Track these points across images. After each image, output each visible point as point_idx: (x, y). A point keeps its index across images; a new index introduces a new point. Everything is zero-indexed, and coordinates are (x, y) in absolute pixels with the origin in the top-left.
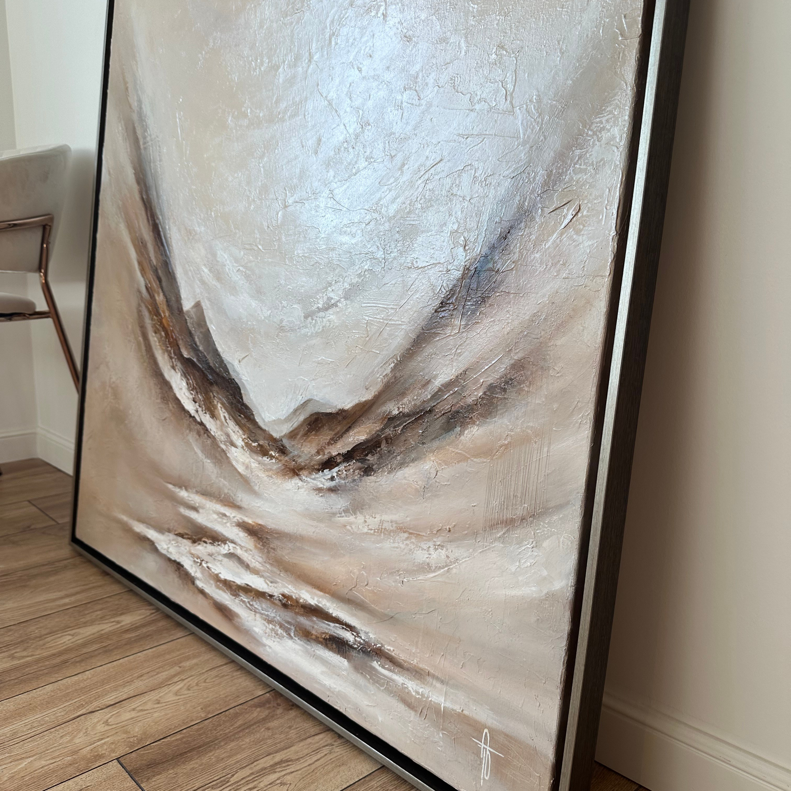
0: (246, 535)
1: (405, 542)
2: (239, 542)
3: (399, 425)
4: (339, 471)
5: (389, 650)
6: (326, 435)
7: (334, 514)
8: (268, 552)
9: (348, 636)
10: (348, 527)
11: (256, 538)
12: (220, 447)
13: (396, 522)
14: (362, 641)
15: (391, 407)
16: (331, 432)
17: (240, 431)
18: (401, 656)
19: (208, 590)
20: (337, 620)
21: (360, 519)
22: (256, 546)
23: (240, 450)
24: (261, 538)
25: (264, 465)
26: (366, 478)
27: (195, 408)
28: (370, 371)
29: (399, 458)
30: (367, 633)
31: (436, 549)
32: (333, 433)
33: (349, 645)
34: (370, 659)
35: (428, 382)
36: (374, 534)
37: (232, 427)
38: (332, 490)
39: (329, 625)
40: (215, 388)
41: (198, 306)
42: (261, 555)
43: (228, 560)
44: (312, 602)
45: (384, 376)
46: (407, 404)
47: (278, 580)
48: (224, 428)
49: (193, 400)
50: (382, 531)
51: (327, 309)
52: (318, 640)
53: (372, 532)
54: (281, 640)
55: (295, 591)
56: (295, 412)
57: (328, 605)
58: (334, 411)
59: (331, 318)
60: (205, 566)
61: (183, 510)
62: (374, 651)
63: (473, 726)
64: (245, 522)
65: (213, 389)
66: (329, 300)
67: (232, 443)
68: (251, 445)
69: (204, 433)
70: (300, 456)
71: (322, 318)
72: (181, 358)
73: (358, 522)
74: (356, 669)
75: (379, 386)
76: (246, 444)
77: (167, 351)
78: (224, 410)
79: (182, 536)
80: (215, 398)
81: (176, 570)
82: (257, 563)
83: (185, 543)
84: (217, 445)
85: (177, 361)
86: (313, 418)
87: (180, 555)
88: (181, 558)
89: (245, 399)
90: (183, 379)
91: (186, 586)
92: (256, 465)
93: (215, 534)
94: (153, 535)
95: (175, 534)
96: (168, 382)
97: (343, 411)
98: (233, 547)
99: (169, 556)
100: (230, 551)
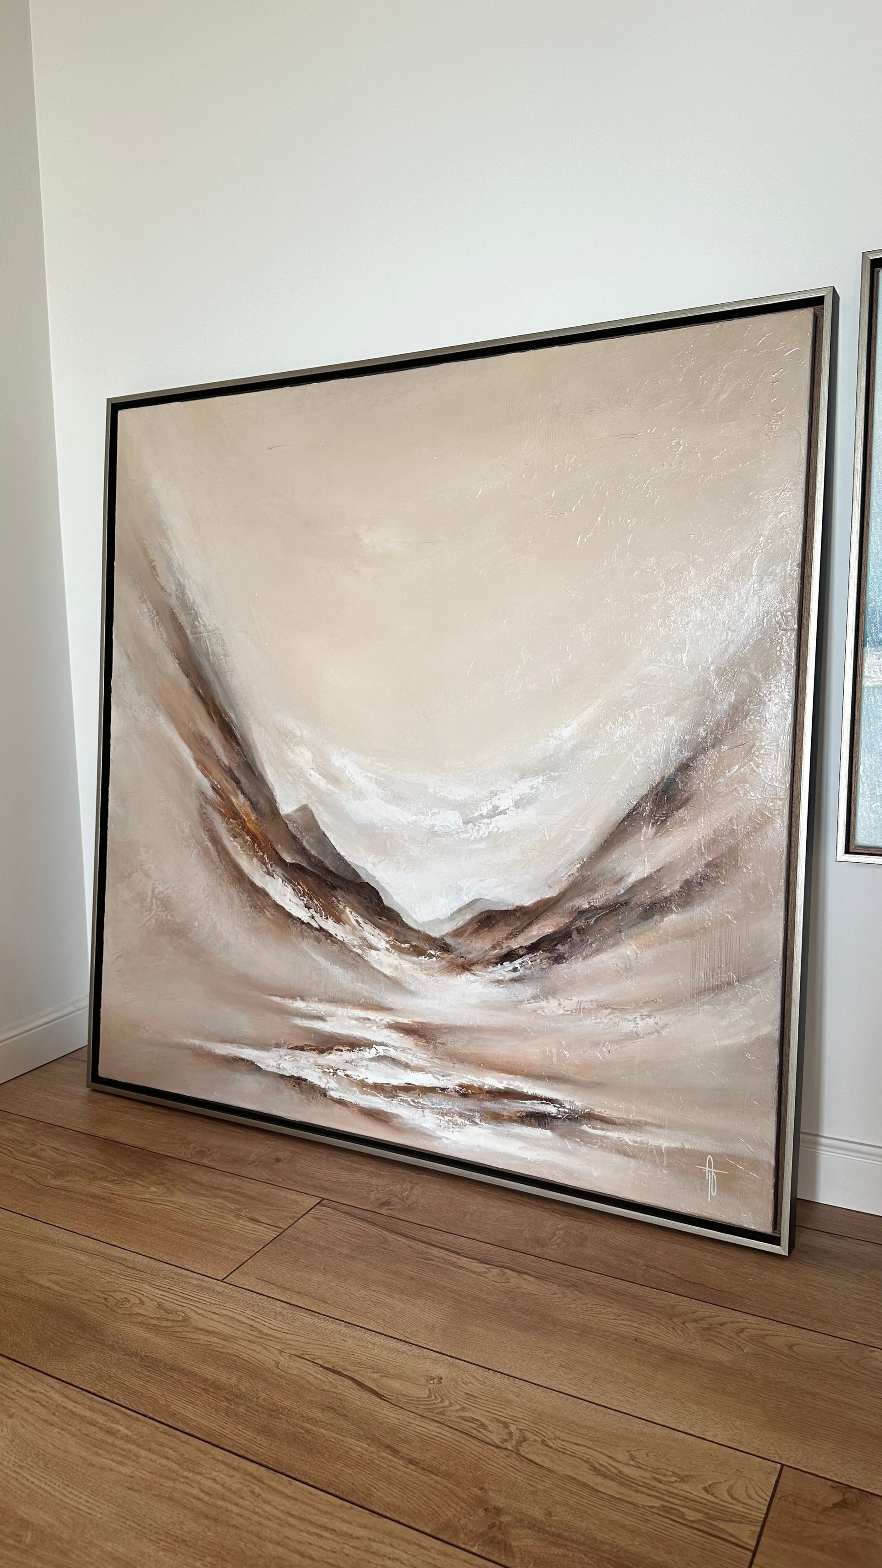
0: (402, 1035)
1: (608, 1017)
2: (391, 1043)
3: (591, 918)
4: (523, 962)
5: (601, 1112)
6: (500, 932)
7: (520, 1002)
8: (435, 1047)
9: (551, 1109)
10: (540, 1012)
11: (416, 1037)
12: (352, 951)
13: (596, 1001)
14: (567, 1111)
15: (580, 902)
16: (509, 928)
17: (381, 933)
18: (614, 1114)
19: (348, 1097)
20: (534, 1098)
21: (553, 1003)
22: (416, 1045)
23: (384, 952)
24: (423, 1036)
25: (421, 964)
26: (556, 966)
27: (310, 914)
28: (552, 871)
29: (594, 945)
30: (571, 1103)
31: (643, 1019)
33: (552, 1117)
34: (578, 1124)
35: (621, 879)
36: (571, 1015)
37: (370, 932)
38: (514, 980)
39: (524, 1103)
40: (339, 893)
41: (305, 810)
42: (424, 1052)
43: (377, 1064)
44: (501, 1086)
45: (569, 876)
46: (598, 898)
47: (452, 1073)
48: (357, 933)
49: (306, 907)
50: (580, 1011)
51: (493, 817)
52: (511, 1120)
53: (569, 1012)
54: (462, 1128)
55: (477, 1080)
56: (459, 911)
57: (521, 1085)
58: (510, 908)
59: (499, 824)
60: (342, 1074)
61: (298, 1022)
62: (581, 1116)
63: (699, 1157)
64: (399, 1023)
65: (337, 893)
66: (496, 808)
67: (371, 947)
68: (399, 947)
69: (327, 939)
70: (470, 953)
71: (488, 824)
72: (282, 863)
73: (551, 1006)
74: (563, 1136)
75: (565, 884)
76: (393, 946)
77: (257, 856)
78: (354, 914)
79: (301, 1048)
80: (341, 902)
81: (294, 1086)
82: (421, 1060)
83: (307, 1055)
84: (349, 949)
85: (275, 867)
86: (484, 915)
87: (299, 1070)
88: (300, 1072)
89: (385, 902)
90: (287, 885)
91: (314, 1100)
92: (408, 965)
93: (354, 1040)
94: (250, 1055)
95: (288, 1048)
96: (261, 889)
97: (522, 908)
98: (383, 1049)
99: (280, 1073)
100: (378, 1055)
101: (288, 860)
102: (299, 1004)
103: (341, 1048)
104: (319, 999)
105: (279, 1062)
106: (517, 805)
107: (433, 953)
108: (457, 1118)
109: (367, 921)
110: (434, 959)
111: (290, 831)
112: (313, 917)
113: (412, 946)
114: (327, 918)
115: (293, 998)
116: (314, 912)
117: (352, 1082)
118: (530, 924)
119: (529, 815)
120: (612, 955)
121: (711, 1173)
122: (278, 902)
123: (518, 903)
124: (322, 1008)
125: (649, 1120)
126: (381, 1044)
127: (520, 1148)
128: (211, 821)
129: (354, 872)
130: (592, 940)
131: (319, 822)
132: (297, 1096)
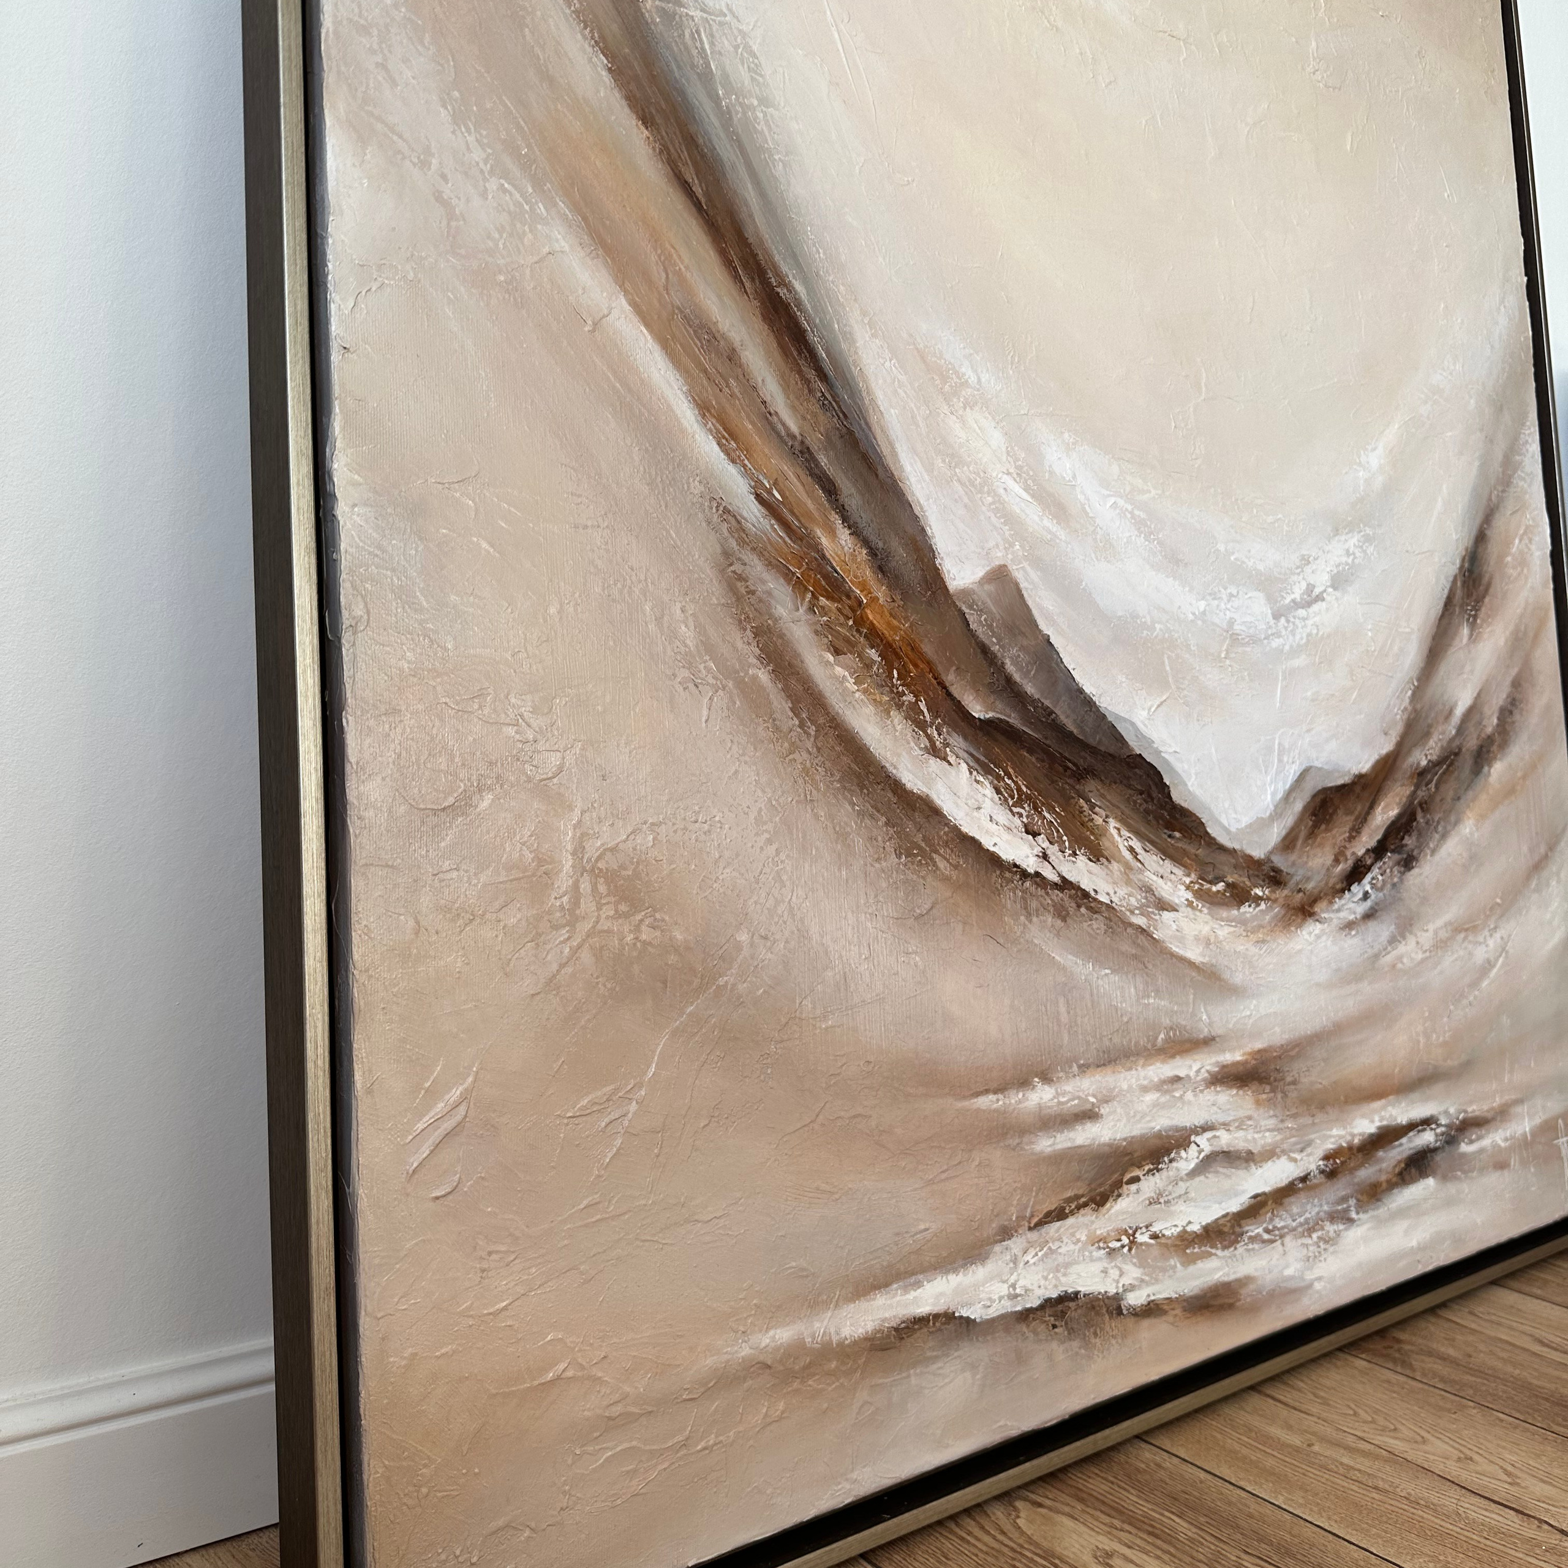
0: (1234, 1091)
1: (1463, 947)
2: (1221, 1118)
3: (1431, 781)
4: (1373, 879)
5: (1474, 1111)
6: (1340, 829)
7: (1376, 956)
8: (1284, 1096)
9: (1429, 1137)
11: (1255, 1086)
12: (1131, 925)
13: (1451, 922)
14: (1444, 1129)
15: (1419, 757)
16: (1349, 818)
17: (1175, 870)
18: (1484, 1107)
20: (1411, 1126)
21: (1411, 941)
22: (1258, 1103)
23: (1185, 911)
24: (1267, 1076)
25: (1244, 923)
26: (1408, 875)
27: (1037, 850)
28: (1385, 705)
29: (1439, 828)
30: (1445, 1112)
32: (1353, 818)
33: (1431, 1151)
34: (1456, 1145)
35: (1451, 712)
36: (1431, 956)
38: (1369, 916)
40: (1091, 786)
41: (1000, 576)
42: (1271, 1113)
43: (1202, 1178)
44: (1372, 1129)
45: (1402, 711)
46: (1434, 746)
47: (1313, 1136)
48: (1134, 878)
49: (1027, 832)
50: (1438, 946)
51: (1309, 604)
52: (1391, 1186)
53: (1429, 954)
54: (1337, 1243)
55: (1344, 1133)
56: (1287, 796)
57: (1394, 1112)
58: (1347, 780)
59: (1317, 620)
60: (1146, 1238)
61: (1046, 1144)
62: (1457, 1130)
63: (1550, 1129)
64: (1228, 1066)
65: (1087, 790)
66: (1310, 588)
67: (1164, 906)
68: (1209, 894)
69: (1079, 906)
70: (1309, 878)
71: (1303, 619)
72: (961, 718)
73: (1410, 950)
75: (1400, 727)
76: (1198, 895)
77: (899, 706)
78: (1126, 833)
79: (1059, 1215)
80: (1097, 809)
81: (1054, 1326)
82: (1267, 1134)
83: (1072, 1226)
84: (1123, 922)
85: (948, 733)
86: (1318, 800)
87: (1059, 1275)
88: (1063, 1279)
89: (1175, 796)
90: (981, 779)
91: (1098, 1340)
92: (1227, 930)
93: (1158, 1142)
94: (941, 1294)
95: (1030, 1229)
96: (919, 797)
97: (1360, 777)
98: (1208, 1140)
99: (1019, 1308)
100: (1202, 1155)
101: (978, 711)
102: (1041, 1096)
103: (1137, 1173)
104: (1080, 1067)
105: (1012, 1280)
106: (1336, 583)
107: (1260, 894)
108: (1327, 1226)
109: (1149, 846)
110: (1263, 906)
111: (972, 634)
112: (1045, 857)
113: (1228, 885)
114: (1075, 854)
115: (1024, 1083)
116: (1046, 844)
117: (1166, 1246)
118: (1372, 807)
119: (1352, 603)
120: (1456, 839)
122: (964, 829)
123: (1354, 768)
124: (1088, 1087)
125: (1513, 1097)
126: (1204, 1129)
128: (761, 601)
129: (1115, 732)
130: (1436, 819)
131: (1036, 613)
132: (1062, 1348)
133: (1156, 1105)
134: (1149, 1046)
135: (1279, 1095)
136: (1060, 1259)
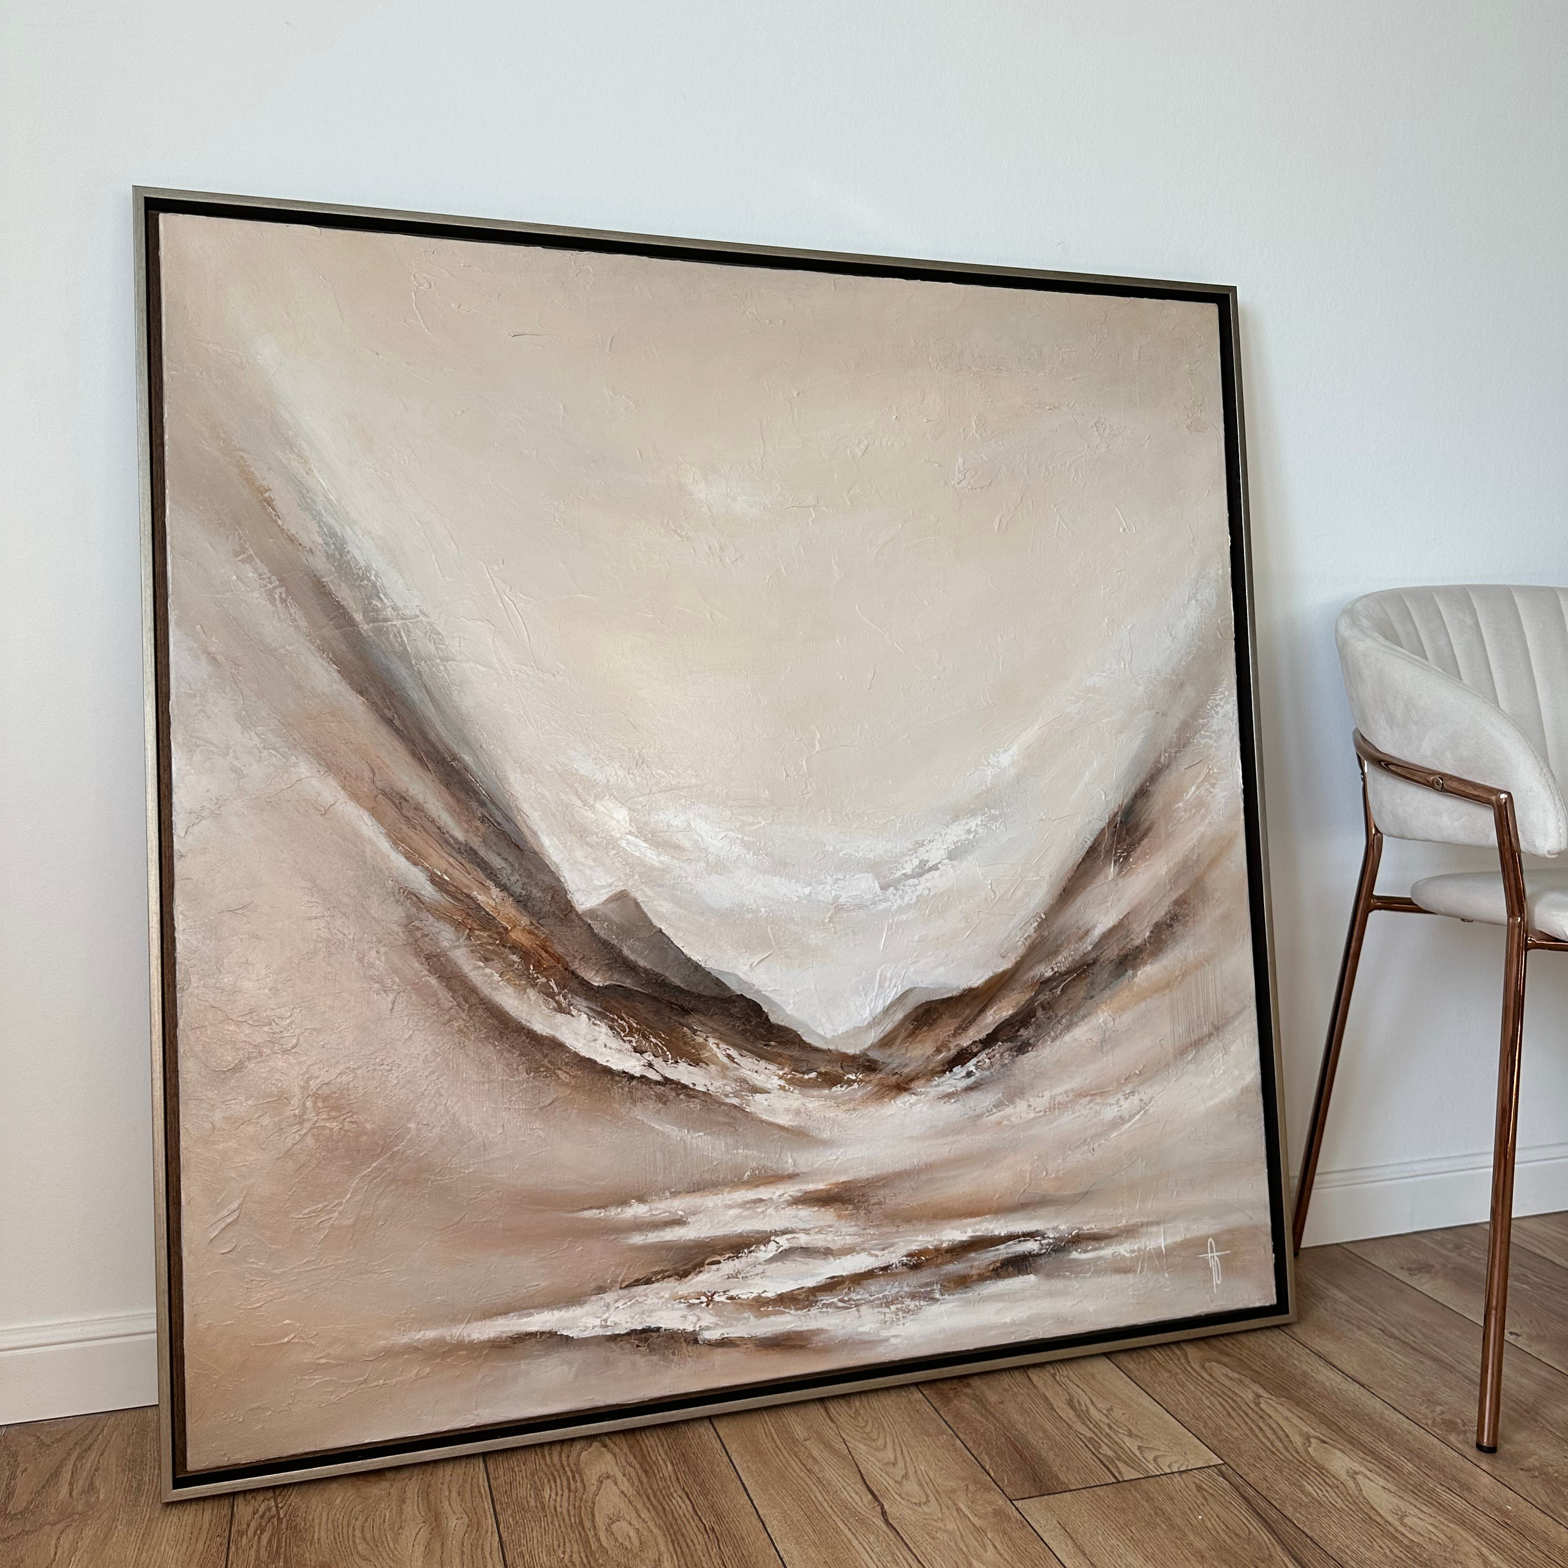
0: (816, 1209)
1: (1088, 1107)
2: (801, 1225)
3: (1056, 987)
4: (978, 1062)
5: (1091, 1229)
6: (945, 1029)
7: (979, 1116)
8: (869, 1212)
9: (1031, 1246)
10: (1005, 1122)
11: (838, 1205)
12: (725, 1104)
13: (1072, 1090)
14: (1051, 1241)
15: (1042, 970)
16: (955, 1020)
17: (769, 1067)
18: (1106, 1226)
19: (735, 1332)
20: (1010, 1237)
21: (1021, 1106)
22: (840, 1217)
23: (777, 1092)
24: (849, 1200)
25: (835, 1098)
26: (1021, 1057)
27: (644, 1062)
28: (1004, 936)
29: (1064, 1021)
30: (1055, 1229)
31: (1127, 1099)
32: (960, 1020)
33: (1033, 1256)
34: (1066, 1253)
35: (1087, 933)
36: (1045, 1115)
37: (751, 1068)
38: (969, 1089)
39: (998, 1250)
40: (693, 1020)
41: (622, 899)
42: (853, 1223)
43: (780, 1263)
44: (964, 1237)
45: (1026, 939)
46: (1063, 961)
47: (896, 1240)
48: (730, 1074)
49: (636, 1051)
50: (1056, 1107)
51: (921, 875)
52: (982, 1278)
53: (1042, 1113)
54: (917, 1314)
55: (931, 1239)
56: (887, 1011)
57: (991, 1227)
58: (955, 993)
59: (929, 884)
60: (723, 1299)
61: (637, 1239)
62: (1069, 1242)
63: (1198, 1245)
64: (810, 1192)
65: (690, 1021)
66: (923, 863)
67: (755, 1090)
68: (801, 1080)
69: (678, 1095)
70: (906, 1065)
71: (914, 886)
72: (584, 988)
73: (1019, 1111)
74: (1049, 1276)
75: (1021, 951)
76: (790, 1082)
77: (534, 986)
78: (723, 1046)
79: (648, 1281)
80: (698, 1033)
81: (638, 1346)
82: (848, 1237)
83: (657, 1288)
84: (718, 1102)
85: (572, 997)
86: (920, 1011)
87: (645, 1317)
88: (647, 1319)
89: (773, 1019)
90: (598, 1022)
91: (675, 1357)
92: (817, 1103)
93: (739, 1240)
94: (546, 1322)
95: (621, 1288)
96: (547, 1038)
97: (971, 990)
98: (787, 1239)
99: (609, 1333)
100: (780, 1250)
101: (597, 981)
102: (637, 1211)
103: (718, 1258)
104: (671, 1193)
105: (605, 1316)
106: (952, 855)
107: (854, 1078)
108: (908, 1302)
109: (745, 1053)
110: (856, 1086)
111: (596, 935)
112: (650, 1065)
113: (820, 1074)
114: (677, 1062)
115: (624, 1202)
116: (651, 1058)
117: (741, 1304)
118: (982, 1011)
119: (970, 867)
120: (1085, 1028)
121: (1213, 1258)
122: (583, 1054)
123: (964, 985)
124: (678, 1205)
125: (1145, 1220)
126: (784, 1232)
127: (998, 1312)
128: (432, 939)
129: (718, 983)
130: (1060, 1015)
131: (650, 915)
132: (643, 1360)
133: (737, 1217)
134: (736, 1180)
135: (862, 1212)
136: (646, 1307)
